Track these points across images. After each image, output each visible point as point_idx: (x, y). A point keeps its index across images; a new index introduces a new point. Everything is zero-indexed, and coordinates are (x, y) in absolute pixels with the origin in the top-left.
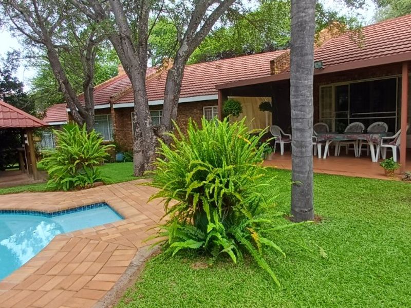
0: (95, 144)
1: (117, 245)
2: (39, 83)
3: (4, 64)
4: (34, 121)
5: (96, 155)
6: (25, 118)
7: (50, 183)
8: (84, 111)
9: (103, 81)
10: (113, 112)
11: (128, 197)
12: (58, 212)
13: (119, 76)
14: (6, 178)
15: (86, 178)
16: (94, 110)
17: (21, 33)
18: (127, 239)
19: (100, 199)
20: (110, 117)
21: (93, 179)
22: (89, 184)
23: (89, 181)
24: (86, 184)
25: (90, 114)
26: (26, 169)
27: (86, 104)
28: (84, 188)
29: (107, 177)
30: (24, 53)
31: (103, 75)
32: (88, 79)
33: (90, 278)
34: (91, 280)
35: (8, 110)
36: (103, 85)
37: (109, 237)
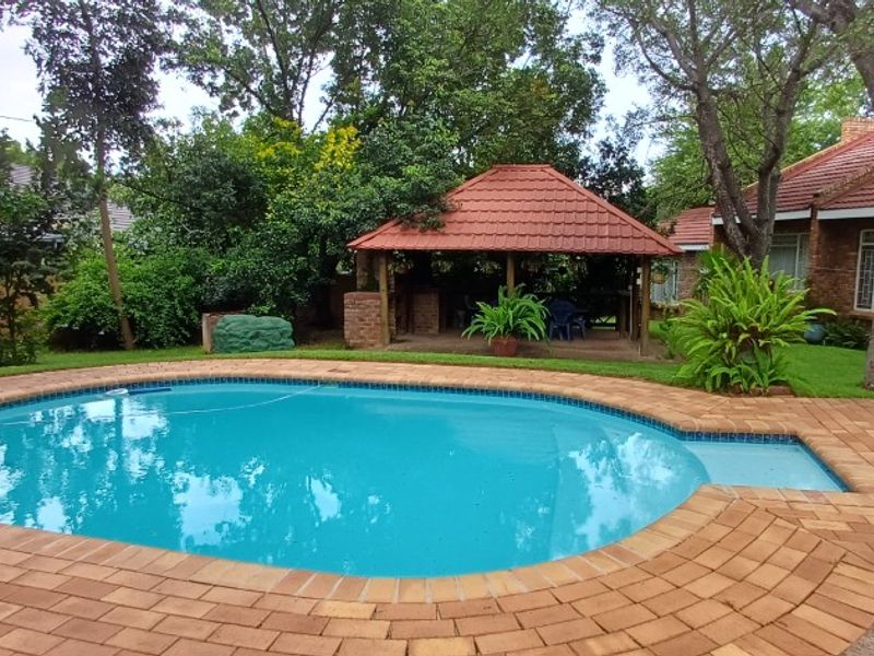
0: (785, 304)
1: (843, 551)
2: (667, 167)
3: (618, 136)
4: (658, 242)
5: (784, 326)
6: (643, 237)
7: (684, 371)
8: (752, 226)
9: (800, 158)
10: (815, 228)
11: (855, 438)
12: (697, 433)
13: (841, 143)
14: (597, 344)
15: (754, 373)
16: (773, 223)
17: (656, 74)
18: (867, 544)
19: (786, 427)
20: (806, 238)
21: (770, 377)
22: (758, 386)
23: (759, 381)
24: (753, 386)
25: (765, 232)
26: (628, 330)
27: (759, 209)
28: (747, 393)
29: (799, 378)
30: (654, 113)
31: (801, 143)
32: (774, 155)
33: (787, 607)
34: (790, 612)
35: (618, 220)
36: (797, 168)
37: (821, 525)
